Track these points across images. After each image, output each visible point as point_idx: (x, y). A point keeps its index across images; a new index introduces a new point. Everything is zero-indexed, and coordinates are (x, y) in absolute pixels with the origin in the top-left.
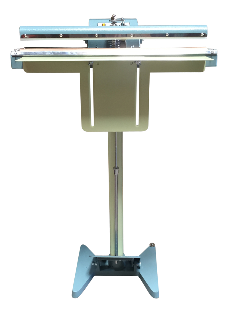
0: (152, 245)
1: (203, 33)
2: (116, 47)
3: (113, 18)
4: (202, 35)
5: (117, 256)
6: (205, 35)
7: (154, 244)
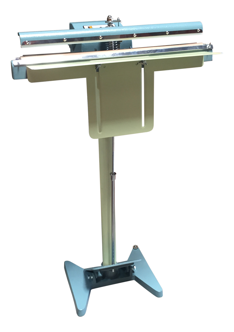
0: (135, 248)
1: (199, 29)
2: (113, 49)
3: (109, 19)
4: (198, 31)
5: (114, 264)
6: (201, 31)
7: (137, 246)
